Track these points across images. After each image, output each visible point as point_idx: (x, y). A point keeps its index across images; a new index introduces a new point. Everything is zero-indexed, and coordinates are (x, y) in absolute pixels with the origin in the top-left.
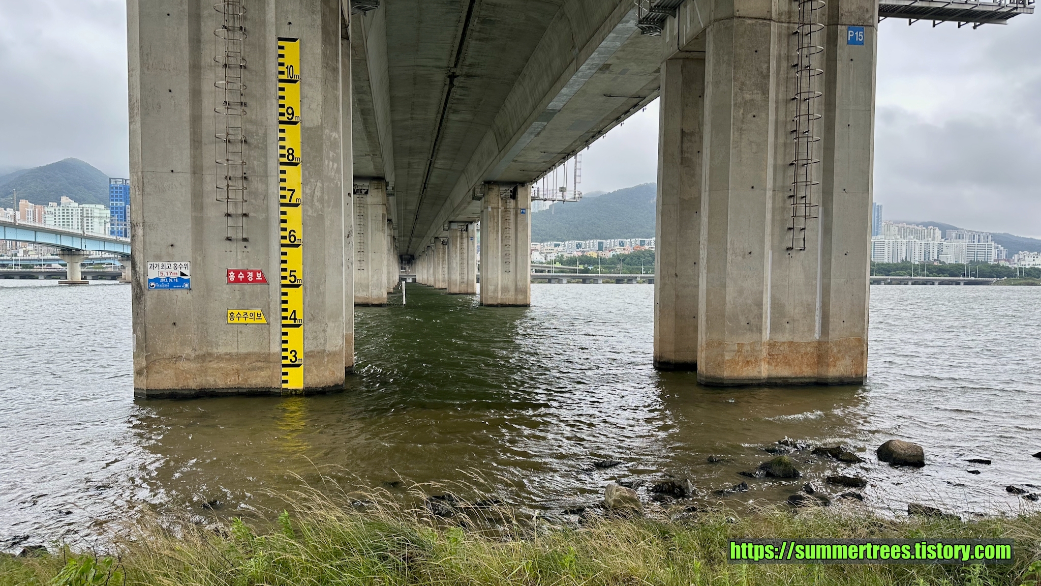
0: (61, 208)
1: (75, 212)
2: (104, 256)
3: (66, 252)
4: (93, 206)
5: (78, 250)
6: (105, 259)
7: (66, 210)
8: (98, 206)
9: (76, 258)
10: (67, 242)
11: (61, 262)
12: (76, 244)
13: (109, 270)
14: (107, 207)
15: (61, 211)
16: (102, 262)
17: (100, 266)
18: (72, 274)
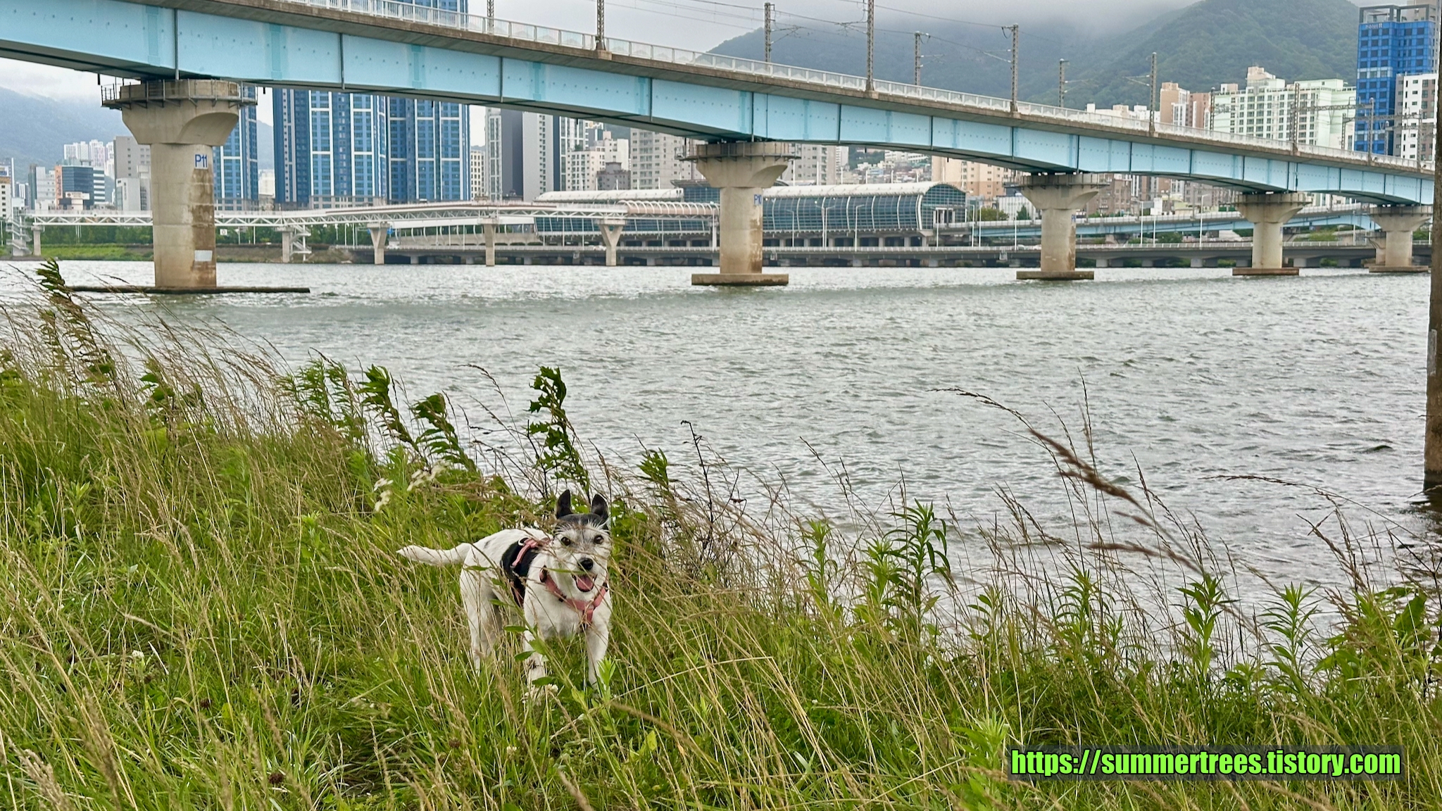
0: (1246, 96)
1: (1276, 101)
2: (1336, 208)
3: (1253, 198)
4: (1317, 84)
5: (1279, 192)
6: (1339, 214)
7: (1258, 98)
8: (1330, 84)
9: (1275, 213)
10: (1256, 174)
11: (1240, 226)
12: (1276, 178)
13: (1346, 242)
14: (1350, 83)
15: (1246, 104)
16: (1331, 222)
17: (1326, 233)
18: (1264, 249)
